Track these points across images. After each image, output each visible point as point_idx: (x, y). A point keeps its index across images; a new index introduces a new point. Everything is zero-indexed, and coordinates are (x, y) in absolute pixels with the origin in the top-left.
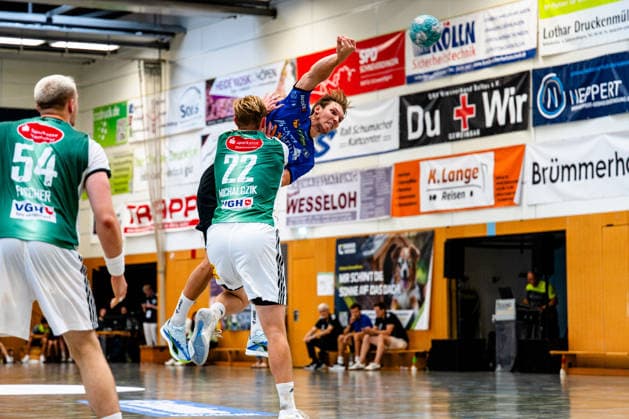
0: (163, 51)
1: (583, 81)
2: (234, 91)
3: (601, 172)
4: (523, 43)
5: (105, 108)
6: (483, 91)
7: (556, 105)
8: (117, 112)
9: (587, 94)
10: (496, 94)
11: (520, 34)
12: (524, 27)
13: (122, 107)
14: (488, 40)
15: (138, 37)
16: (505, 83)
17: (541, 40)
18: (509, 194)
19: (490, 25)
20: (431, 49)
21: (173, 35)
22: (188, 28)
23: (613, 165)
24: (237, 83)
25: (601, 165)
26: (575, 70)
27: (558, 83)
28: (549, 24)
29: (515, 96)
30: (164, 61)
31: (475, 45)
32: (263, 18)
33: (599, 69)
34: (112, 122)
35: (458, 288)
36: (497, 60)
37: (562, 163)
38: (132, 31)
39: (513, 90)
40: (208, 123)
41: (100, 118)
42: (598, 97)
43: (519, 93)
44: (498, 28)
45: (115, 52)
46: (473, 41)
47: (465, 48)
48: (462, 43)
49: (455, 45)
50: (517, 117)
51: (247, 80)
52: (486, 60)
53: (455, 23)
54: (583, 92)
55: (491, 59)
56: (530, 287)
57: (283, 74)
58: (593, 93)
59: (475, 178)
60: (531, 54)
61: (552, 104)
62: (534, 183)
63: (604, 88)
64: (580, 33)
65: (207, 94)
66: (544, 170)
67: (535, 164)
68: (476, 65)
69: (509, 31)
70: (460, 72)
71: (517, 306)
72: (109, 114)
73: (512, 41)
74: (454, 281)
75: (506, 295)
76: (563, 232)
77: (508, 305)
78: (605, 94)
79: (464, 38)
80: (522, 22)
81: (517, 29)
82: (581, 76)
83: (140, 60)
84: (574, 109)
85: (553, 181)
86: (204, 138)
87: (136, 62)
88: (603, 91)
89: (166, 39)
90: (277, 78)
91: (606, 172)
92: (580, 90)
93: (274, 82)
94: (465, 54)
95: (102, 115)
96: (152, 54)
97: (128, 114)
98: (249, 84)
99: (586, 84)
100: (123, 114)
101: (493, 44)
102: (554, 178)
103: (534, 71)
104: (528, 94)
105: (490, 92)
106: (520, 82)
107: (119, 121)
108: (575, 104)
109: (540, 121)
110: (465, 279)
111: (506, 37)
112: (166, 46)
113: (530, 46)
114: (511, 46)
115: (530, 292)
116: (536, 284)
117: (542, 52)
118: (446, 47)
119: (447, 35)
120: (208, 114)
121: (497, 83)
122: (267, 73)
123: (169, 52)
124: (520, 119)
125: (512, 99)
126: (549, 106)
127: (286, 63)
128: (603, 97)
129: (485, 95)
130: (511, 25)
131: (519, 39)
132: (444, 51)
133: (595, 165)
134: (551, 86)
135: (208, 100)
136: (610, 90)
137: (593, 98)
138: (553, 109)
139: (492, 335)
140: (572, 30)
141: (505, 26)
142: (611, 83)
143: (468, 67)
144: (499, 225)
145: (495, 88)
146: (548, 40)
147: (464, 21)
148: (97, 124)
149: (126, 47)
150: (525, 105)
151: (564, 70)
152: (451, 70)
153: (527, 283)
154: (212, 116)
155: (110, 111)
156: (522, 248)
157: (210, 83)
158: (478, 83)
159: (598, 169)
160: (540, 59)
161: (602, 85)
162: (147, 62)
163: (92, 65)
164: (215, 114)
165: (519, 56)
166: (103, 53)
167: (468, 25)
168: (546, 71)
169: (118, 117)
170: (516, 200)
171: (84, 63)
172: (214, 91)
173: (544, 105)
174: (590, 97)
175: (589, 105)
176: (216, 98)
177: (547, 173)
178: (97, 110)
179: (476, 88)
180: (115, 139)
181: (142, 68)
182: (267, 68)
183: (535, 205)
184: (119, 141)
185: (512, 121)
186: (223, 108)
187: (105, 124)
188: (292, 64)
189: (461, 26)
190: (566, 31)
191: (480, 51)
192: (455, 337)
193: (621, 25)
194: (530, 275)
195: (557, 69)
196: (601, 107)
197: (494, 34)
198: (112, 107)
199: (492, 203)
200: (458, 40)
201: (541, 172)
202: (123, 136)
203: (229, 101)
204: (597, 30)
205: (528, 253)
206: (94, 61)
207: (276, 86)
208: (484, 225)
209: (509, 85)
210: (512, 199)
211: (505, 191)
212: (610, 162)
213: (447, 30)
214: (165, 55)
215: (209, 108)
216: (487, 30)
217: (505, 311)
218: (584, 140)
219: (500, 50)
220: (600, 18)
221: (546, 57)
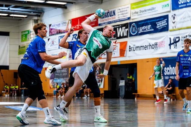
0: (39, 17)
1: (141, 25)
2: (56, 27)
3: (146, 48)
4: (127, 16)
5: (24, 32)
6: (117, 28)
7: (135, 31)
8: (27, 32)
9: (142, 29)
10: (120, 29)
11: (126, 13)
12: (127, 12)
13: (28, 31)
14: (119, 15)
15: (32, 13)
16: (122, 26)
17: (132, 15)
18: (123, 54)
19: (119, 11)
20: (105, 17)
21: (41, 13)
22: (45, 11)
23: (149, 46)
24: (57, 25)
25: (146, 47)
26: (140, 22)
27: (135, 26)
28: (133, 11)
29: (125, 29)
30: (39, 20)
31: (115, 16)
32: (64, 9)
33: (145, 22)
34: (26, 35)
35: (111, 78)
36: (121, 20)
37: (136, 46)
38: (31, 12)
39: (124, 28)
40: (50, 36)
41: (23, 34)
42: (145, 30)
43: (126, 28)
44: (121, 12)
45: (26, 17)
46: (115, 15)
47: (113, 17)
48: (112, 16)
49: (110, 16)
50: (125, 34)
51: (59, 25)
52: (118, 20)
53: (110, 10)
54: (142, 28)
55: (119, 19)
56: (128, 77)
57: (68, 23)
58: (144, 28)
59: (115, 50)
60: (129, 18)
61: (134, 31)
62: (130, 51)
63: (147, 27)
64: (141, 13)
65: (50, 28)
66: (132, 48)
67: (130, 46)
68: (116, 21)
69: (124, 12)
70: (112, 23)
71: (125, 82)
72: (25, 33)
73: (124, 15)
74: (110, 76)
75: (122, 79)
76: (136, 63)
77: (123, 82)
78: (147, 28)
79: (112, 14)
80: (127, 10)
81: (125, 12)
82: (141, 24)
83: (32, 19)
84: (139, 32)
85: (134, 51)
86: (49, 39)
87: (32, 20)
88: (146, 28)
89: (39, 14)
90: (67, 24)
91: (147, 48)
92: (141, 27)
93: (66, 25)
94: (113, 18)
95: (23, 33)
96: (36, 18)
97: (30, 33)
98: (60, 26)
99: (142, 26)
100: (29, 33)
101: (120, 16)
102: (134, 50)
103: (130, 23)
104: (128, 28)
105: (119, 28)
106: (126, 26)
107: (28, 35)
108: (140, 31)
109: (131, 35)
110: (113, 75)
111: (123, 14)
112: (39, 16)
113: (129, 16)
114: (124, 16)
115: (128, 79)
116: (129, 76)
117: (132, 18)
118: (108, 16)
119: (108, 14)
120: (50, 33)
121: (121, 26)
122: (64, 23)
123: (40, 18)
124: (126, 35)
125: (124, 30)
126: (133, 31)
127: (69, 20)
128: (146, 29)
129: (118, 29)
130: (124, 11)
131: (126, 15)
132: (108, 18)
133: (144, 46)
134: (134, 26)
135: (50, 30)
136: (148, 28)
137: (144, 29)
138: (134, 32)
139: (119, 89)
140: (139, 12)
141: (123, 11)
142: (148, 26)
143: (114, 22)
144: (121, 61)
145: (120, 27)
146: (133, 15)
147: (112, 10)
148: (22, 36)
149: (29, 16)
150: (127, 31)
151: (137, 23)
152: (109, 22)
153: (127, 76)
154: (51, 34)
155: (25, 32)
156: (126, 67)
157: (50, 25)
158: (116, 26)
159: (145, 47)
160: (131, 20)
161: (146, 26)
162: (34, 20)
163: (21, 20)
164: (51, 33)
165: (126, 19)
166: (23, 18)
167: (114, 11)
168: (133, 23)
169: (27, 34)
170: (125, 55)
171: (19, 20)
172: (51, 27)
173: (132, 31)
174: (143, 29)
175: (143, 31)
176: (52, 29)
177: (133, 48)
178: (22, 32)
179: (116, 27)
180: (27, 39)
181: (33, 22)
182: (64, 22)
183: (130, 57)
184: (28, 40)
185: (124, 35)
186: (53, 32)
187: (24, 36)
188: (70, 21)
189: (112, 11)
190: (137, 13)
191: (116, 17)
192: (110, 90)
193: (151, 11)
194: (128, 74)
195: (135, 22)
196: (146, 32)
197: (120, 13)
198: (26, 31)
199: (119, 56)
200: (111, 15)
201: (131, 48)
202: (29, 39)
203: (55, 30)
204: (145, 12)
205: (128, 68)
206: (21, 19)
207: (66, 26)
208: (117, 62)
209: (123, 26)
210: (124, 55)
211: (122, 53)
212: (148, 46)
213: (108, 12)
214: (39, 18)
215: (50, 32)
216: (118, 12)
217: (122, 83)
218: (141, 40)
219: (121, 17)
220: (146, 9)
221: (132, 19)
